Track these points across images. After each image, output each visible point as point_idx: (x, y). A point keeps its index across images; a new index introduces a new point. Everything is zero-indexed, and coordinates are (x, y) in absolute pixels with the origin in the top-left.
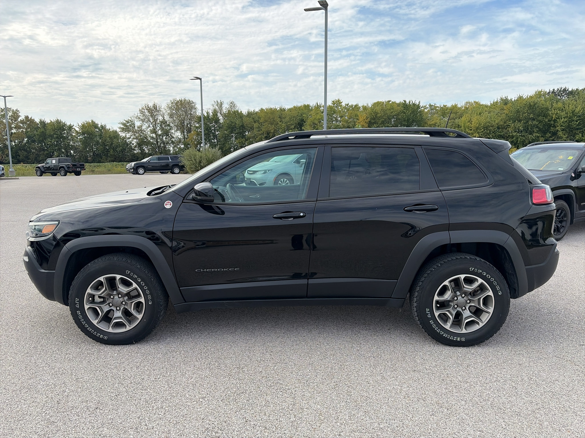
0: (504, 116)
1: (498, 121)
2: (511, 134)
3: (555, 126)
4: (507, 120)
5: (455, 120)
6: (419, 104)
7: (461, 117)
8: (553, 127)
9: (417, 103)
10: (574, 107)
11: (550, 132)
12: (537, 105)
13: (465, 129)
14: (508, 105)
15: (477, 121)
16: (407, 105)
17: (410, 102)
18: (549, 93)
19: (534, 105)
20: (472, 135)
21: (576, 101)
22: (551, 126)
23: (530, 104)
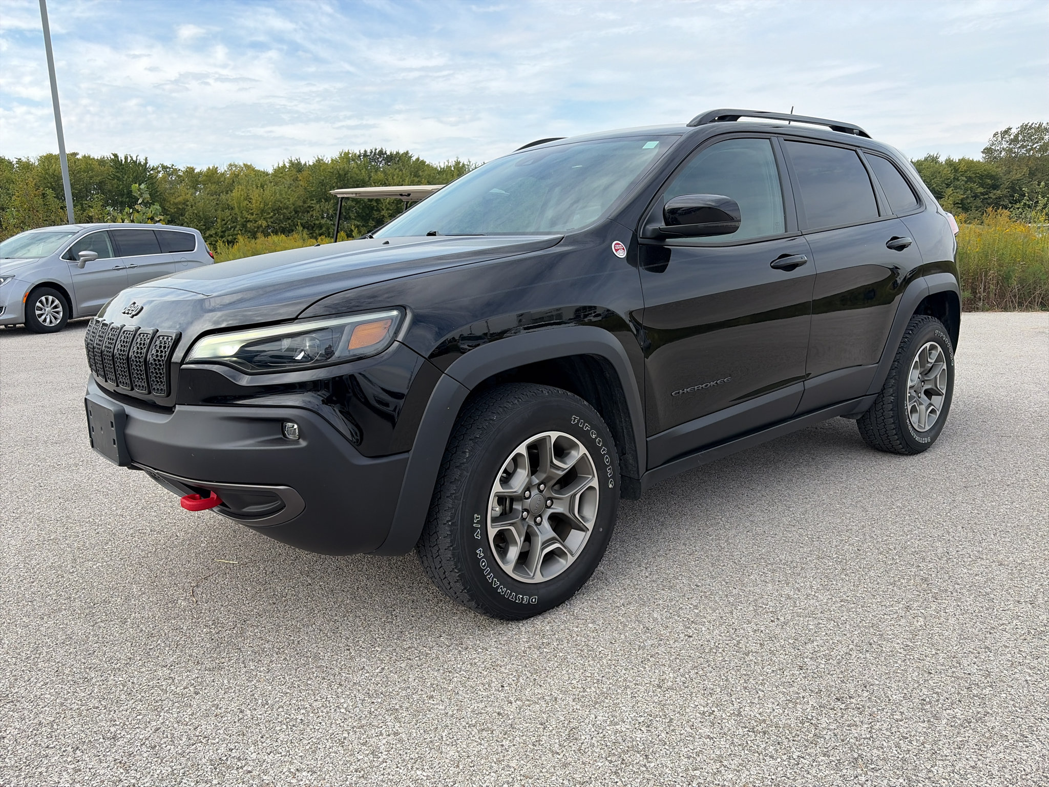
0: (301, 191)
1: (293, 199)
2: (317, 222)
3: (378, 210)
4: (307, 198)
5: (219, 196)
6: (146, 163)
7: (231, 191)
8: (376, 210)
9: (143, 162)
10: (401, 180)
11: (374, 218)
12: (349, 175)
13: (241, 212)
14: (305, 173)
15: (260, 199)
16: (121, 164)
17: (126, 158)
18: (359, 156)
19: (345, 174)
20: (255, 223)
21: (401, 170)
22: (372, 208)
23: (338, 172)
